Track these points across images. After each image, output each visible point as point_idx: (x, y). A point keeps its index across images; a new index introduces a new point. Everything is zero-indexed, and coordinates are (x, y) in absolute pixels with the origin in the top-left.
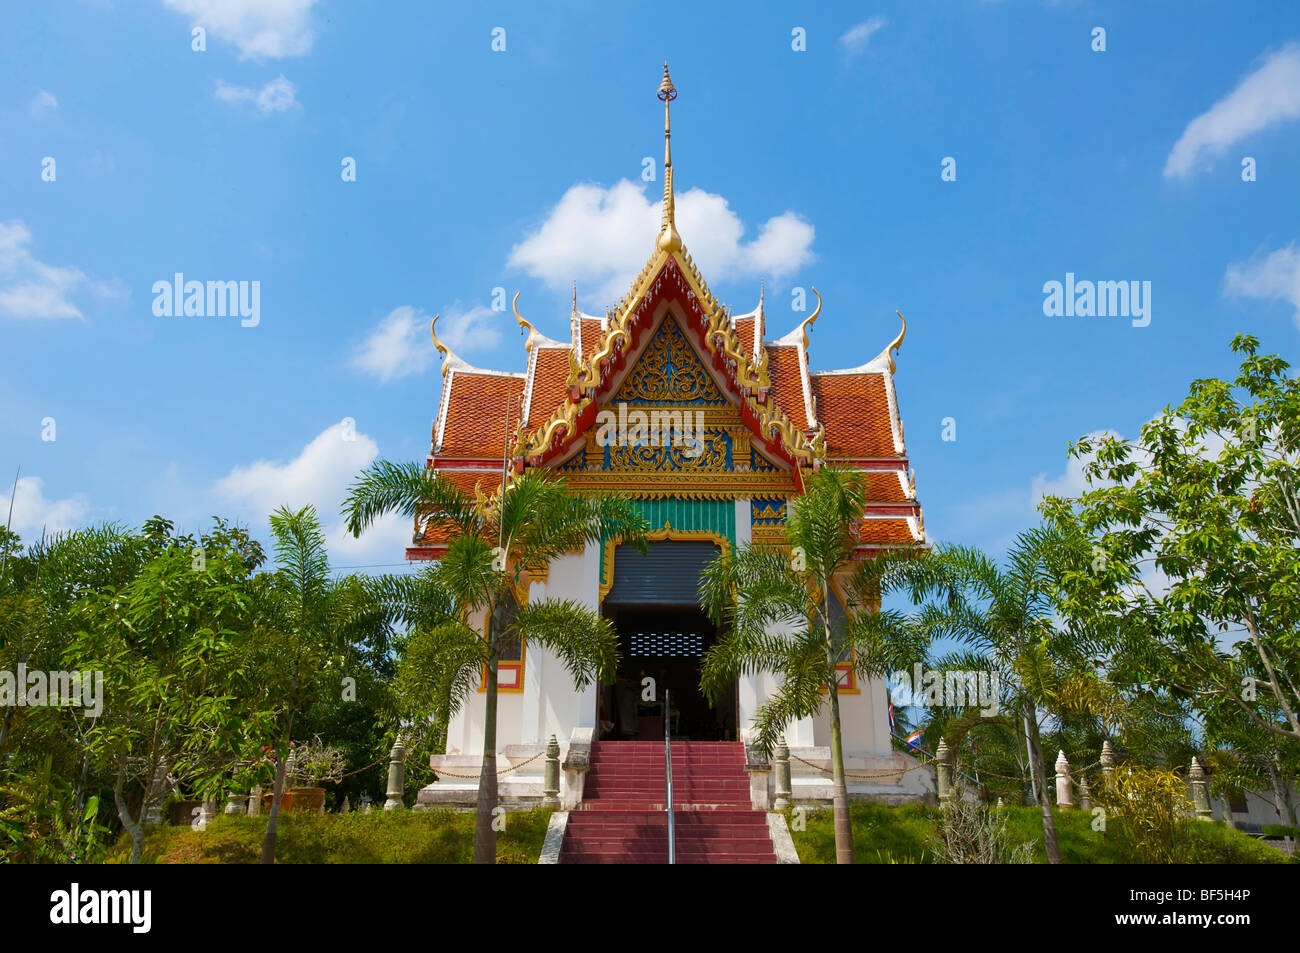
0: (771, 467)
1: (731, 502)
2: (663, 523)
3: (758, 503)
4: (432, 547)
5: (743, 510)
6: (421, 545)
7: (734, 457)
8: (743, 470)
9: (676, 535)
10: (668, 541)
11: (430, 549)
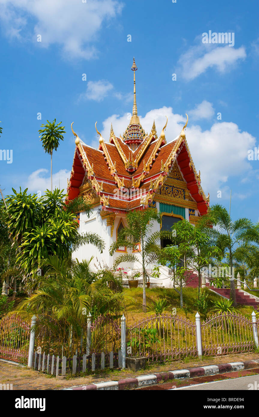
0: (192, 200)
1: (184, 208)
2: (171, 211)
3: (190, 210)
4: (113, 208)
5: (187, 211)
6: (110, 207)
7: (186, 196)
8: (187, 200)
9: (174, 216)
10: (172, 217)
11: (112, 209)
